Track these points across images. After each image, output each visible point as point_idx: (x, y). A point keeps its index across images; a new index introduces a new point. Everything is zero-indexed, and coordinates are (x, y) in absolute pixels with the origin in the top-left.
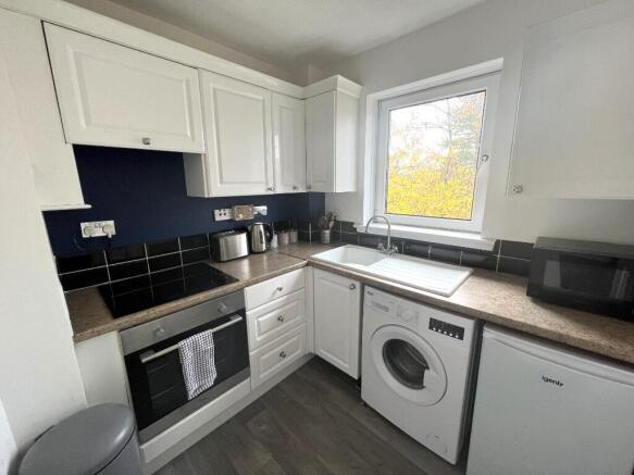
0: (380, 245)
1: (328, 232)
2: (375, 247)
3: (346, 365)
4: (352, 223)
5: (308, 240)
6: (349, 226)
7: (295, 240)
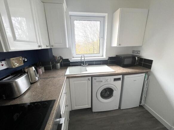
0: (82, 64)
1: (59, 64)
2: (80, 65)
3: (87, 106)
4: (68, 59)
5: (51, 70)
6: (67, 60)
7: (44, 71)
